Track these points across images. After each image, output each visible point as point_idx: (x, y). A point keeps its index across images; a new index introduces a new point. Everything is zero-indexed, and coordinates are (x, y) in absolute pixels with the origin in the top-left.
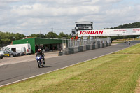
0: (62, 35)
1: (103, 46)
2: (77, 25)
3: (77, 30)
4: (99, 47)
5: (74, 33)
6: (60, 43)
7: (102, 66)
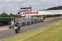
0: (11, 15)
1: (39, 22)
2: (21, 8)
3: (21, 12)
4: (36, 23)
5: (19, 13)
6: (10, 20)
7: (37, 35)
